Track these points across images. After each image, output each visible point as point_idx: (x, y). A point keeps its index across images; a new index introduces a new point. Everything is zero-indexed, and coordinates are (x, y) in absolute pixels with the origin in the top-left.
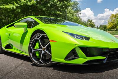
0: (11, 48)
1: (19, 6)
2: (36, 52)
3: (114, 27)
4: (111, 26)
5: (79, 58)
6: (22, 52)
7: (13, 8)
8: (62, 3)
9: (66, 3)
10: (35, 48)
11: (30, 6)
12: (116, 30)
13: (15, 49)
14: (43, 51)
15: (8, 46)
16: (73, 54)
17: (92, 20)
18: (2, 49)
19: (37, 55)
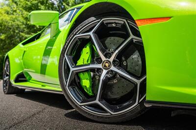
2: (81, 75)
10: (80, 62)
14: (105, 72)
19: (86, 83)
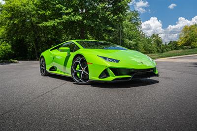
0: (56, 70)
2: (77, 73)
4: (183, 42)
5: (109, 76)
6: (65, 73)
12: (190, 47)
13: (59, 71)
14: (83, 72)
15: (53, 69)
16: (105, 73)
17: (158, 35)
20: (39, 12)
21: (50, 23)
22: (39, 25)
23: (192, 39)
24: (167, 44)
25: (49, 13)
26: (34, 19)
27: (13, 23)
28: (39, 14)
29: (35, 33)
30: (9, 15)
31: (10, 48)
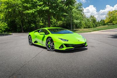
0: (37, 43)
1: (36, 11)
3: (111, 22)
4: (108, 21)
5: (64, 48)
7: (32, 12)
8: (68, 6)
9: (71, 6)
10: (48, 44)
11: (44, 10)
12: (112, 24)
13: (39, 43)
14: (51, 45)
17: (94, 16)
18: (32, 43)
20: (24, 5)
21: (30, 11)
22: (24, 12)
23: (113, 19)
24: (99, 21)
25: (29, 6)
26: (21, 9)
27: (9, 11)
28: (23, 6)
29: (22, 17)
30: (6, 6)
31: (6, 26)
